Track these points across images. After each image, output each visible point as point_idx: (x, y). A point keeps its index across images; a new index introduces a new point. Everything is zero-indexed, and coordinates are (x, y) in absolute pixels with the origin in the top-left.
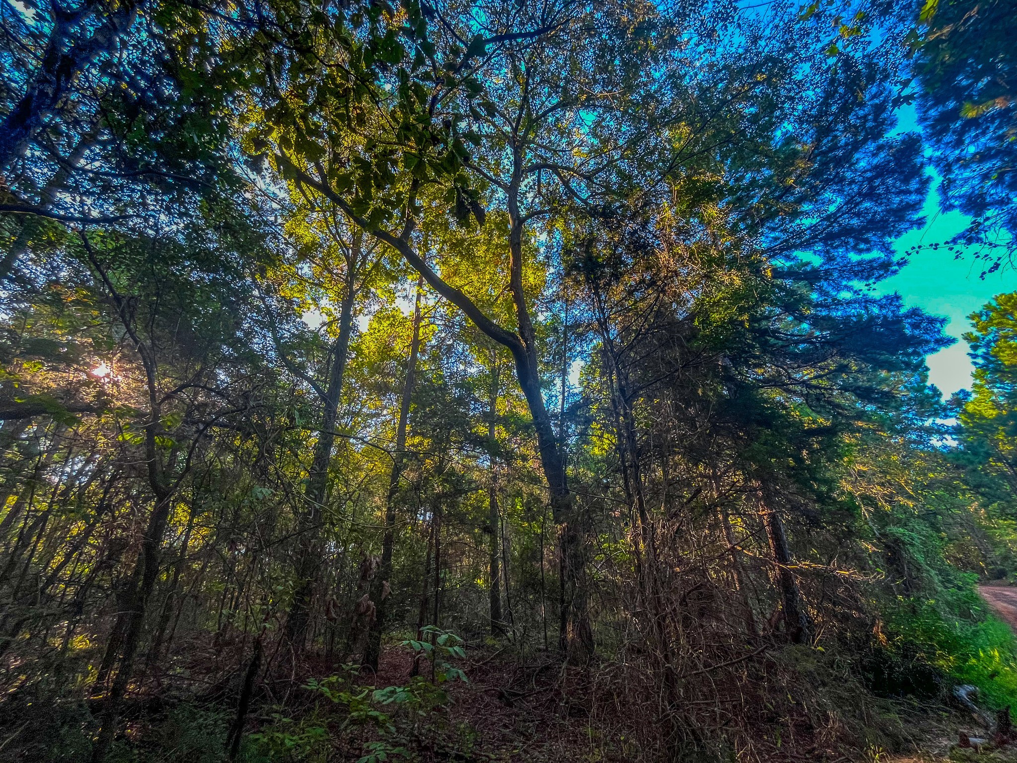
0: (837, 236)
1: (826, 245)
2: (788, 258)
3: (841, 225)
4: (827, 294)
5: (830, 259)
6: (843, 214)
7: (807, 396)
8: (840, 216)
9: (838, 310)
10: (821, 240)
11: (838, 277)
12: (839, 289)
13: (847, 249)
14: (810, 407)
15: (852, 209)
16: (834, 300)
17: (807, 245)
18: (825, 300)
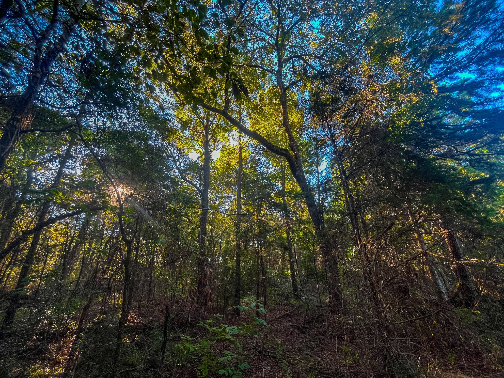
0: (486, 58)
1: (479, 65)
2: (451, 78)
3: (488, 50)
4: (481, 96)
5: (482, 73)
6: (490, 43)
7: (470, 161)
8: (488, 45)
9: (489, 105)
10: (474, 63)
11: (489, 84)
12: (490, 91)
13: (495, 65)
14: (473, 167)
15: (497, 38)
16: (486, 99)
17: (464, 68)
18: (479, 100)
